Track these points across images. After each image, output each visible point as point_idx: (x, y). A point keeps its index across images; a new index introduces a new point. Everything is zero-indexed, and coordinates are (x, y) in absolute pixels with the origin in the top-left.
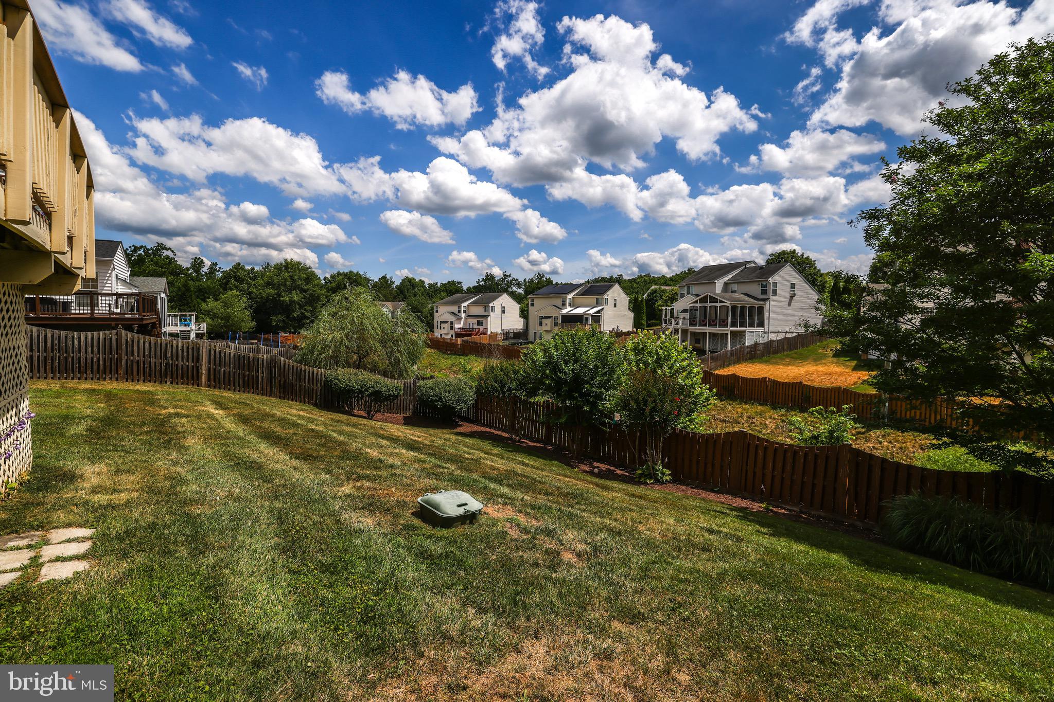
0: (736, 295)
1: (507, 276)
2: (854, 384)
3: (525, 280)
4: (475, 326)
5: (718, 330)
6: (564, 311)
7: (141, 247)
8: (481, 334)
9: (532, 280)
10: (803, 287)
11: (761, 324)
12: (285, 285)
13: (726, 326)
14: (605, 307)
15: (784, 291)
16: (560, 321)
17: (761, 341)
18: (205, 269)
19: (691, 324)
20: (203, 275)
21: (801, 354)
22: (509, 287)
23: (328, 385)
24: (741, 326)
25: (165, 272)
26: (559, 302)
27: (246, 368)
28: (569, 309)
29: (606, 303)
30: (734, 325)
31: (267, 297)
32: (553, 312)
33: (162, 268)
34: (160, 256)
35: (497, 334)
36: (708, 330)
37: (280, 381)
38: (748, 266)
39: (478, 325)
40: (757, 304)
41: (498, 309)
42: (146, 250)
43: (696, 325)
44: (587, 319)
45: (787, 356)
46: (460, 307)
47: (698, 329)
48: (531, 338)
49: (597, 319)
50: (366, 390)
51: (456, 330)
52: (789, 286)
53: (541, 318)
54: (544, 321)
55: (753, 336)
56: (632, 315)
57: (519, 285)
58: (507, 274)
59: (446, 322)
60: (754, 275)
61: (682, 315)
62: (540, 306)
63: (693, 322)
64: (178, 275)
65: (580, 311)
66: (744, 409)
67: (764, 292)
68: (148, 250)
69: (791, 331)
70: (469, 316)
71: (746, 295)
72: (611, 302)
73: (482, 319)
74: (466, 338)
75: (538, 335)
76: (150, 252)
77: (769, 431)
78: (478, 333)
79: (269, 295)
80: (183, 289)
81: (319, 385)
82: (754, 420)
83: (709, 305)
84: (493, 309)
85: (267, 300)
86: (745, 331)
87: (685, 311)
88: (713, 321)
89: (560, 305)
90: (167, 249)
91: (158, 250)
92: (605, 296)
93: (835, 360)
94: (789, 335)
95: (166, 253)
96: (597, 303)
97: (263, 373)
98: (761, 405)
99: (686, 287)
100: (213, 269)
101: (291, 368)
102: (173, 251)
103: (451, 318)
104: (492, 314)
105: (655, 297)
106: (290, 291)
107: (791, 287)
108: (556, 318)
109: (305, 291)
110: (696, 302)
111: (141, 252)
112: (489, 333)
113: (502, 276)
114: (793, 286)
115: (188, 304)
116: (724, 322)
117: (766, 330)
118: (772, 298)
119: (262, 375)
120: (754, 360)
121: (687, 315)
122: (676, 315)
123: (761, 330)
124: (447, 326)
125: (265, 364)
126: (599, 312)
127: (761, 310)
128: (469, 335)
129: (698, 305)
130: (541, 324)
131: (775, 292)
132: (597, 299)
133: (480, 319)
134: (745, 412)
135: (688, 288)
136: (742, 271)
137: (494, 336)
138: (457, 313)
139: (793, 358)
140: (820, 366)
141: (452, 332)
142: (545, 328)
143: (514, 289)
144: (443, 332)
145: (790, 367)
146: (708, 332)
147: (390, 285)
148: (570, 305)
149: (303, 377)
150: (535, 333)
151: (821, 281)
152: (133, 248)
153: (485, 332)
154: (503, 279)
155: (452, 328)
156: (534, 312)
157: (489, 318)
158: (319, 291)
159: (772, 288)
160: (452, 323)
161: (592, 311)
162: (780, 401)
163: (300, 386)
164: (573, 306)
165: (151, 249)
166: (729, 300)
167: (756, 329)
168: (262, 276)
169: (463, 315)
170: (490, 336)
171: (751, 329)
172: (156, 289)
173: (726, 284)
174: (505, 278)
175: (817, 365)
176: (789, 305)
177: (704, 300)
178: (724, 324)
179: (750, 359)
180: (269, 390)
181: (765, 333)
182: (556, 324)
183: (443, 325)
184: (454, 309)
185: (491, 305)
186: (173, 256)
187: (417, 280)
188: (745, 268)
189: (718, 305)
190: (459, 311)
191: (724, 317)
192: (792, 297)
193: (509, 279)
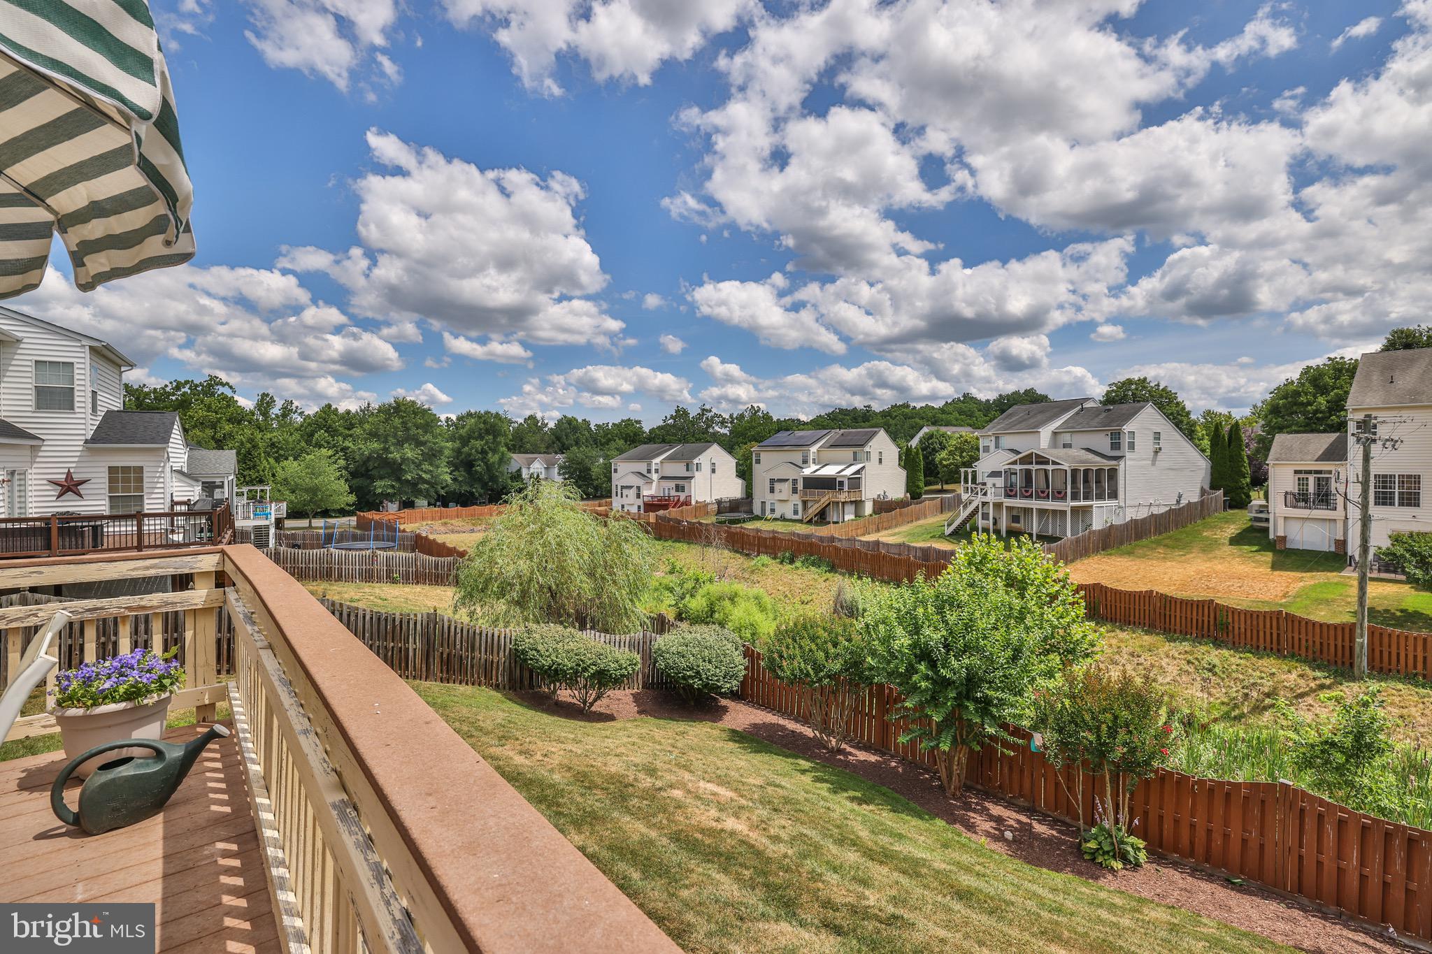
0: (1073, 452)
1: (707, 411)
2: (1284, 596)
3: (731, 416)
4: (673, 493)
5: (1050, 505)
6: (807, 472)
7: (186, 382)
8: (682, 505)
9: (741, 416)
10: (1171, 436)
11: (1114, 495)
12: (395, 436)
13: (1064, 498)
14: (867, 464)
15: (1144, 444)
16: (800, 486)
17: (1117, 521)
18: (276, 411)
19: (1008, 496)
20: (272, 419)
21: (1177, 540)
22: (709, 426)
23: (518, 658)
24: (1086, 498)
25: (221, 418)
26: (797, 457)
27: (389, 637)
28: (814, 467)
29: (868, 459)
30: (1075, 497)
31: (370, 454)
32: (791, 473)
33: (216, 413)
34: (213, 394)
35: (706, 505)
36: (1035, 504)
37: (442, 653)
38: (1087, 405)
39: (677, 490)
40: (1107, 464)
41: (706, 468)
42: (194, 387)
43: (1015, 496)
44: (841, 483)
45: (1158, 543)
46: (649, 465)
47: (1018, 503)
48: (757, 510)
49: (855, 482)
50: (585, 670)
51: (646, 499)
52: (1151, 437)
53: (772, 481)
54: (777, 486)
55: (1103, 515)
56: (903, 473)
57: (723, 423)
58: (705, 407)
59: (631, 487)
60: (1097, 420)
61: (990, 481)
62: (770, 464)
63: (1010, 492)
64: (239, 422)
65: (830, 471)
66: (1121, 641)
67: (1116, 446)
68: (196, 386)
69: (1157, 503)
70: (663, 478)
71: (1088, 450)
72: (875, 457)
73: (681, 483)
74: (661, 513)
75: (768, 508)
76: (200, 389)
77: (1168, 679)
78: (678, 504)
79: (373, 451)
80: (249, 445)
81: (501, 654)
82: (1141, 660)
83: (1034, 467)
84: (698, 467)
85: (369, 458)
86: (1091, 506)
87: (995, 474)
88: (1043, 492)
89: (800, 463)
90: (223, 385)
91: (210, 385)
92: (867, 449)
93: (1234, 549)
94: (1156, 511)
95: (221, 390)
96: (855, 459)
97: (415, 643)
98: (1147, 632)
99: (993, 438)
100: (287, 411)
101: (458, 630)
102: (231, 387)
103: (636, 481)
104: (697, 474)
105: (932, 444)
106: (400, 444)
107: (1155, 438)
108: (795, 482)
109: (424, 444)
110: (1014, 463)
111: (186, 389)
112: (693, 502)
113: (700, 411)
114: (1157, 436)
115: (254, 467)
116: (1059, 493)
117: (1122, 504)
118: (1128, 455)
119: (415, 646)
120: (1110, 551)
121: (1000, 482)
122: (979, 480)
123: (1113, 503)
124: (632, 492)
125: (419, 627)
126: (858, 472)
127: (1113, 473)
128: (665, 507)
129: (1018, 467)
130: (772, 490)
131: (1132, 446)
132: (855, 453)
133: (680, 482)
134: (1122, 645)
135: (997, 438)
136: (1077, 413)
137: (703, 507)
138: (645, 473)
139: (1166, 546)
140: (1216, 562)
141: (640, 502)
142: (777, 496)
143: (717, 428)
144: (625, 501)
145: (1169, 564)
146: (1034, 507)
147: (541, 429)
148: (814, 463)
149: (477, 644)
150: (763, 503)
151: (1188, 423)
152: (175, 384)
153: (687, 503)
154: (701, 415)
155: (638, 496)
156: (762, 474)
157: (693, 481)
158: (443, 444)
159: (1127, 440)
160: (638, 488)
161: (849, 472)
162: (1178, 627)
163: (473, 658)
164: (819, 464)
165: (201, 384)
166: (1066, 461)
167: (1108, 503)
168: (361, 422)
169: (655, 477)
170: (696, 508)
171: (1100, 503)
172: (222, 470)
173: (1055, 434)
174: (703, 414)
175: (1210, 560)
176: (1153, 464)
177: (1027, 460)
178: (1060, 495)
179: (1103, 550)
180: (424, 669)
181: (1120, 507)
182: (795, 491)
183: (625, 492)
184: (642, 467)
185: (696, 461)
186: (232, 394)
187: (580, 420)
188: (1082, 409)
189: (1050, 467)
190: (649, 471)
191: (1059, 486)
192: (1156, 452)
193: (709, 415)
